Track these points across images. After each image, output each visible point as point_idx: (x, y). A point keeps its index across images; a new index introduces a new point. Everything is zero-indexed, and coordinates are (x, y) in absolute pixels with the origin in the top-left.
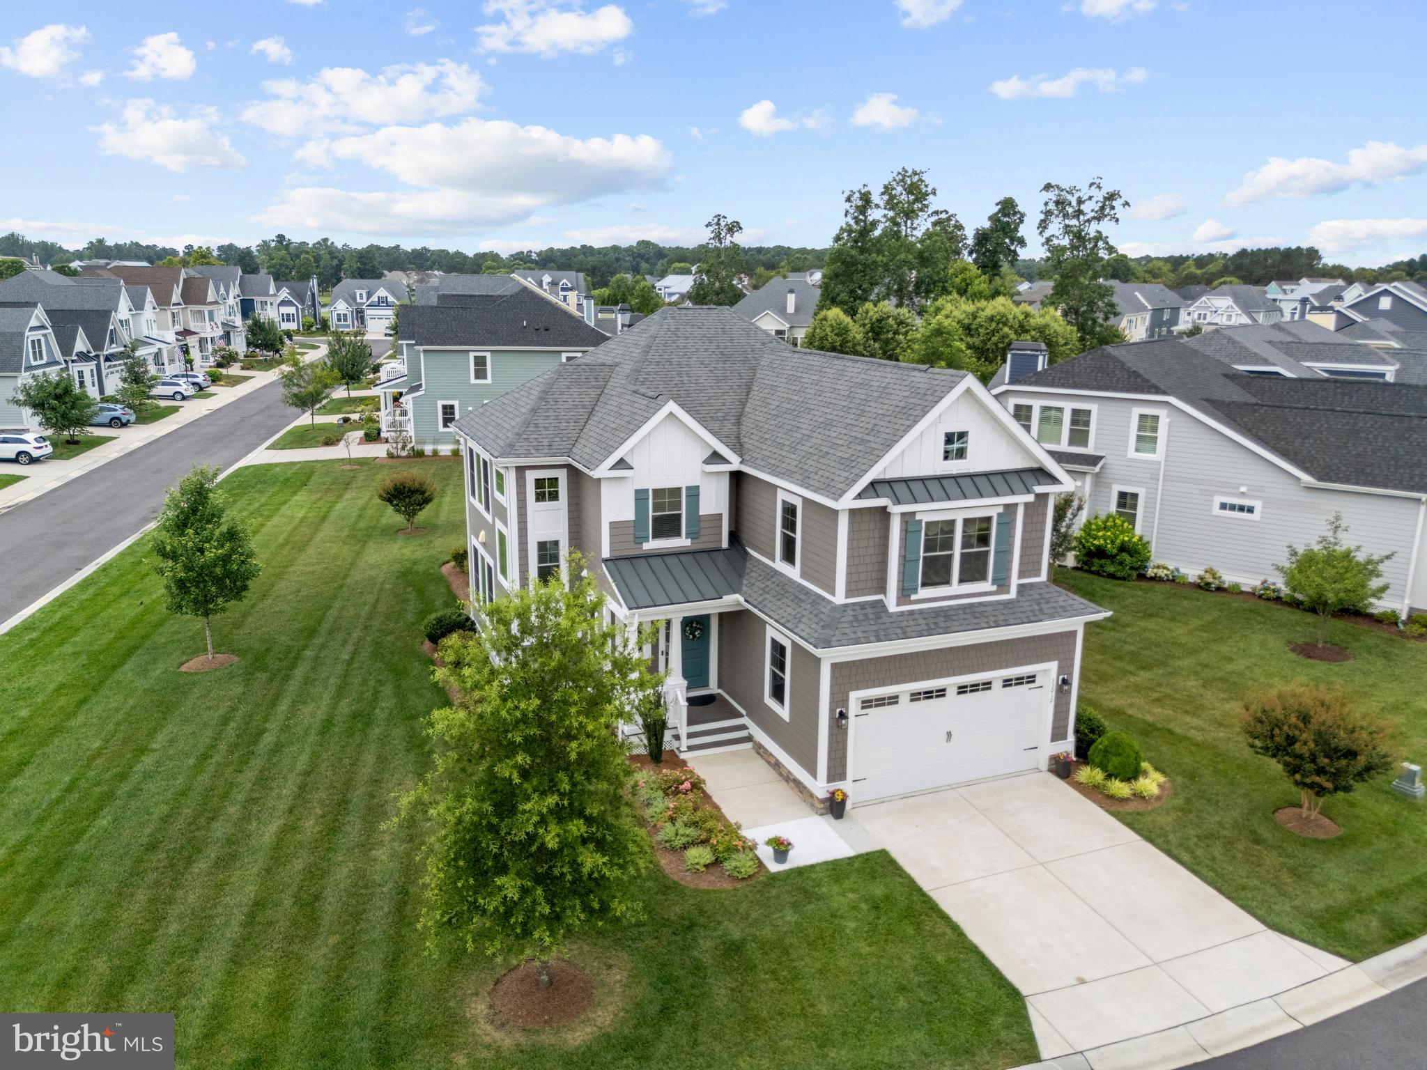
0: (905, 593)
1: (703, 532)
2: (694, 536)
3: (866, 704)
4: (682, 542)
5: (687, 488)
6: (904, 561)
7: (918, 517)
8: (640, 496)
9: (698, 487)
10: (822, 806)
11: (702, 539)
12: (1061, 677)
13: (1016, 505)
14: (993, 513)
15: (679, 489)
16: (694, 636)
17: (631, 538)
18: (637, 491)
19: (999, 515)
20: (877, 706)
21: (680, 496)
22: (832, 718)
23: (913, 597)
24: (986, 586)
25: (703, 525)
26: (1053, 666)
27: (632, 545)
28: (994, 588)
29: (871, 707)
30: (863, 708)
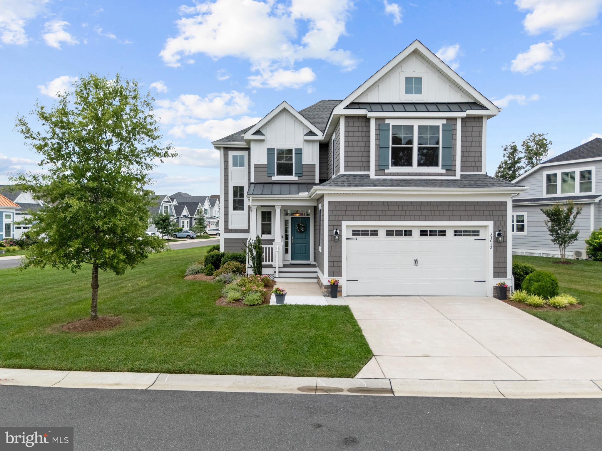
0: (381, 168)
1: (304, 174)
2: (299, 175)
3: (356, 233)
4: (293, 178)
5: (295, 149)
6: (380, 148)
7: (387, 122)
8: (270, 152)
9: (301, 150)
10: (326, 290)
11: (304, 177)
12: (497, 233)
13: (455, 119)
14: (440, 123)
15: (291, 150)
16: (300, 230)
17: (265, 173)
18: (268, 149)
19: (443, 125)
20: (363, 235)
21: (292, 154)
22: (330, 235)
23: (386, 171)
24: (438, 169)
25: (304, 170)
26: (490, 224)
27: (266, 177)
28: (444, 171)
29: (359, 235)
30: (354, 235)
